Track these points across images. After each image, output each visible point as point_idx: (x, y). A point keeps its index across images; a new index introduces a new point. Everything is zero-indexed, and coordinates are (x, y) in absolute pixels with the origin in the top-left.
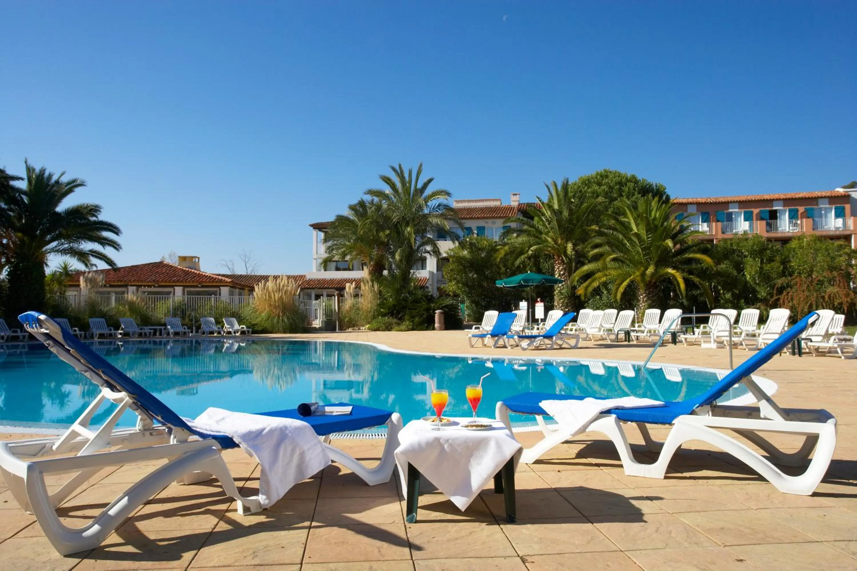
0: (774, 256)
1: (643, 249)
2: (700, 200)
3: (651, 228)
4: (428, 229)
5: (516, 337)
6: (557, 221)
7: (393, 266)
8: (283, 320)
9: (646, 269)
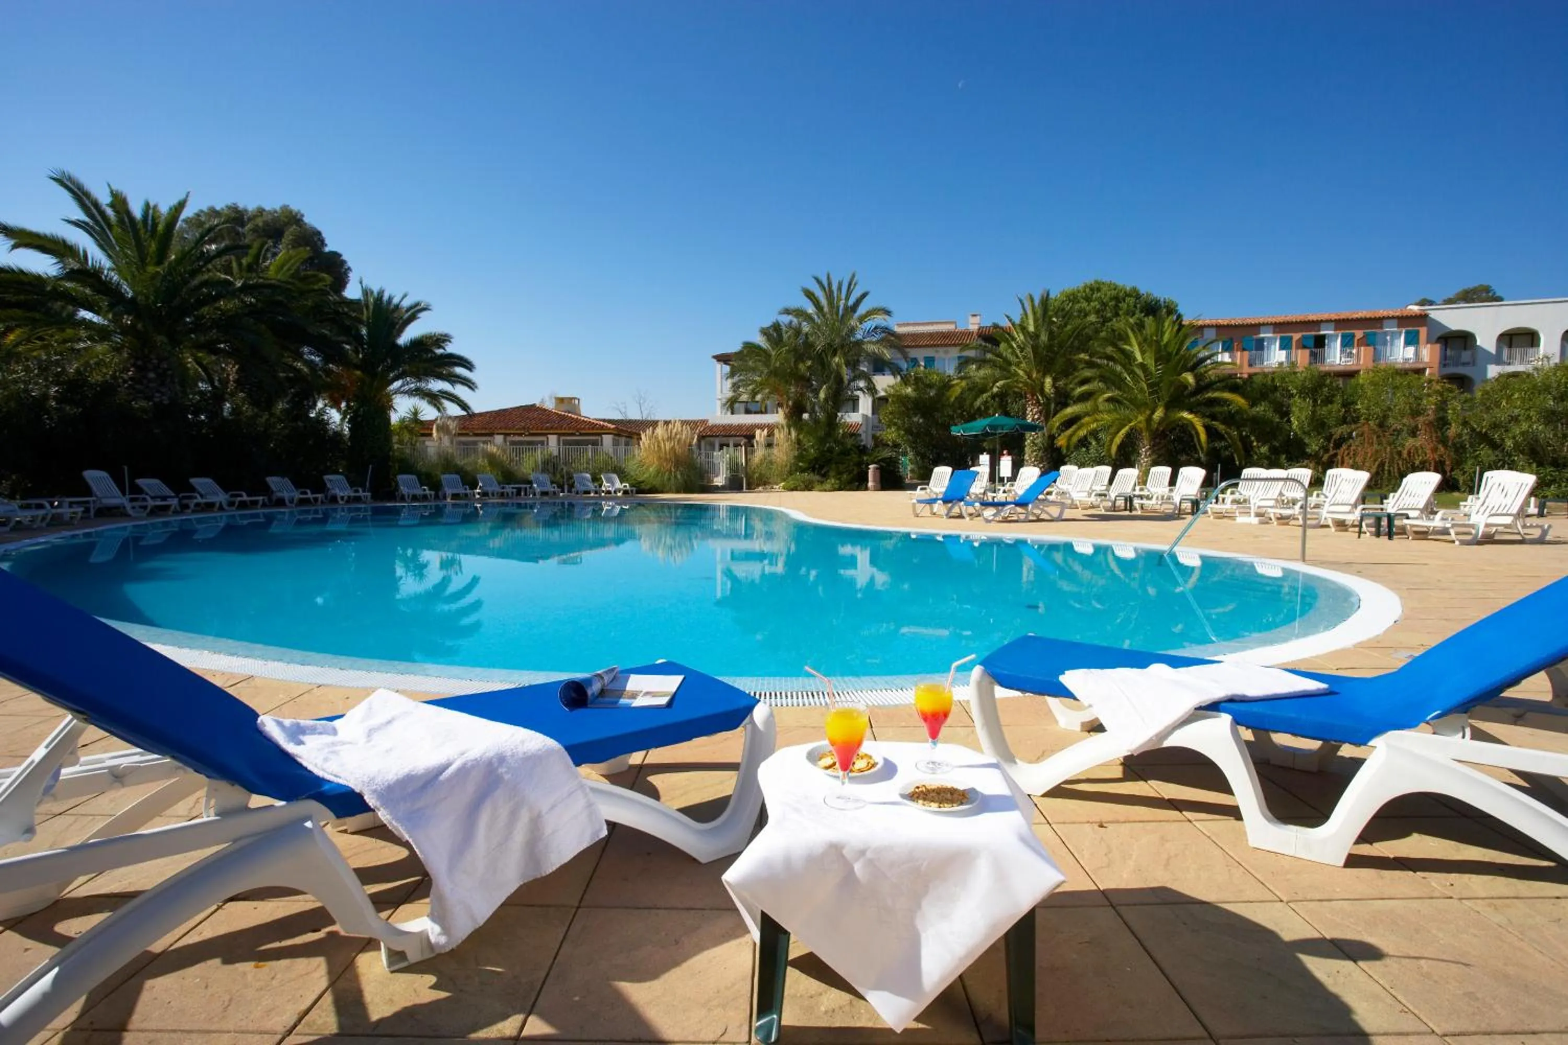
0: (1333, 396)
1: (1149, 386)
2: (1221, 322)
3: (1163, 357)
4: (862, 359)
5: (977, 504)
6: (1033, 347)
7: (817, 408)
8: (675, 477)
9: (1153, 413)
